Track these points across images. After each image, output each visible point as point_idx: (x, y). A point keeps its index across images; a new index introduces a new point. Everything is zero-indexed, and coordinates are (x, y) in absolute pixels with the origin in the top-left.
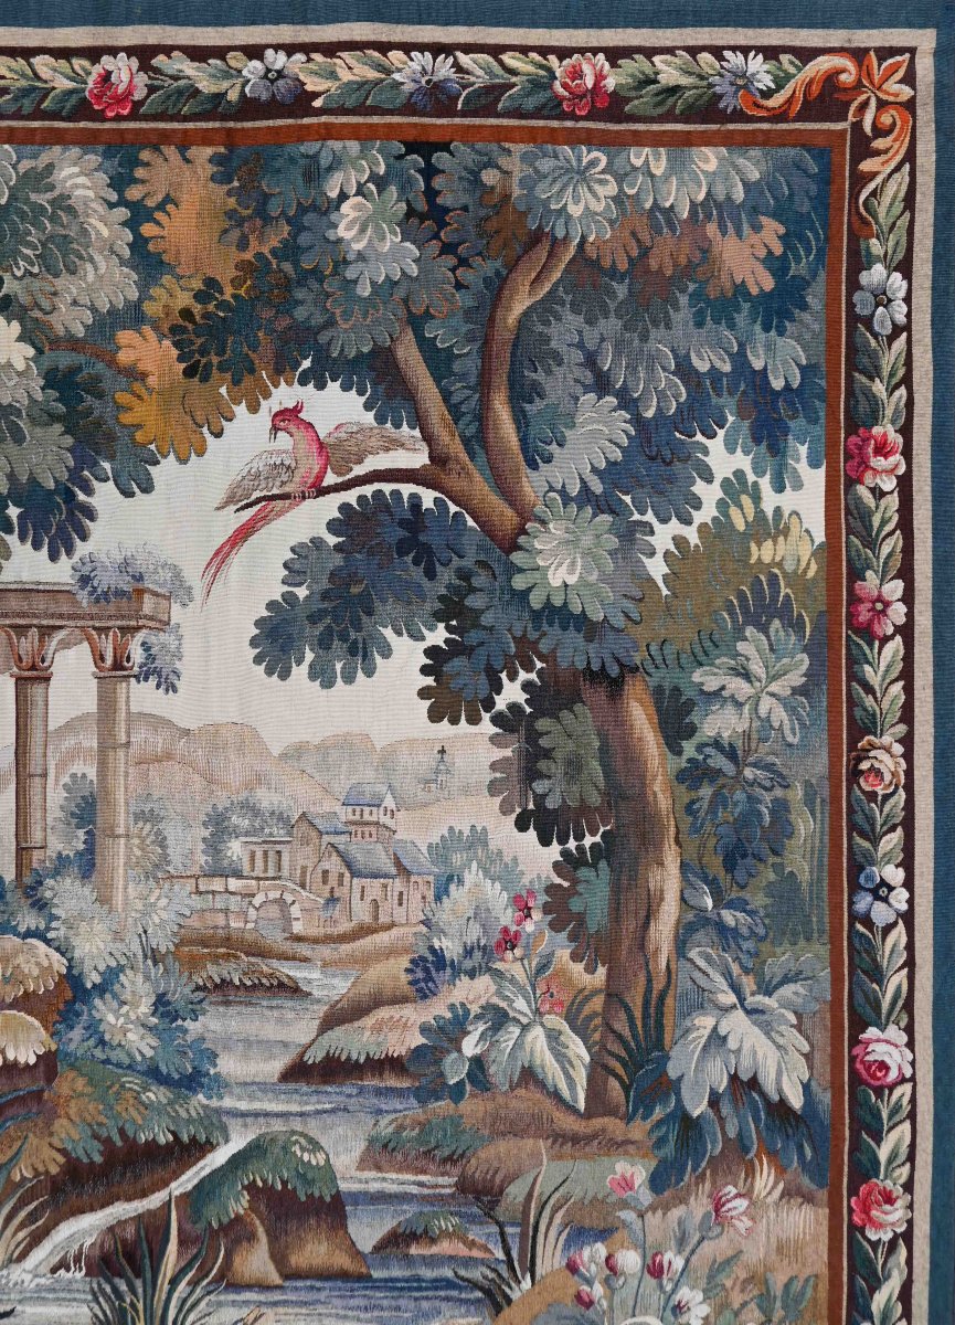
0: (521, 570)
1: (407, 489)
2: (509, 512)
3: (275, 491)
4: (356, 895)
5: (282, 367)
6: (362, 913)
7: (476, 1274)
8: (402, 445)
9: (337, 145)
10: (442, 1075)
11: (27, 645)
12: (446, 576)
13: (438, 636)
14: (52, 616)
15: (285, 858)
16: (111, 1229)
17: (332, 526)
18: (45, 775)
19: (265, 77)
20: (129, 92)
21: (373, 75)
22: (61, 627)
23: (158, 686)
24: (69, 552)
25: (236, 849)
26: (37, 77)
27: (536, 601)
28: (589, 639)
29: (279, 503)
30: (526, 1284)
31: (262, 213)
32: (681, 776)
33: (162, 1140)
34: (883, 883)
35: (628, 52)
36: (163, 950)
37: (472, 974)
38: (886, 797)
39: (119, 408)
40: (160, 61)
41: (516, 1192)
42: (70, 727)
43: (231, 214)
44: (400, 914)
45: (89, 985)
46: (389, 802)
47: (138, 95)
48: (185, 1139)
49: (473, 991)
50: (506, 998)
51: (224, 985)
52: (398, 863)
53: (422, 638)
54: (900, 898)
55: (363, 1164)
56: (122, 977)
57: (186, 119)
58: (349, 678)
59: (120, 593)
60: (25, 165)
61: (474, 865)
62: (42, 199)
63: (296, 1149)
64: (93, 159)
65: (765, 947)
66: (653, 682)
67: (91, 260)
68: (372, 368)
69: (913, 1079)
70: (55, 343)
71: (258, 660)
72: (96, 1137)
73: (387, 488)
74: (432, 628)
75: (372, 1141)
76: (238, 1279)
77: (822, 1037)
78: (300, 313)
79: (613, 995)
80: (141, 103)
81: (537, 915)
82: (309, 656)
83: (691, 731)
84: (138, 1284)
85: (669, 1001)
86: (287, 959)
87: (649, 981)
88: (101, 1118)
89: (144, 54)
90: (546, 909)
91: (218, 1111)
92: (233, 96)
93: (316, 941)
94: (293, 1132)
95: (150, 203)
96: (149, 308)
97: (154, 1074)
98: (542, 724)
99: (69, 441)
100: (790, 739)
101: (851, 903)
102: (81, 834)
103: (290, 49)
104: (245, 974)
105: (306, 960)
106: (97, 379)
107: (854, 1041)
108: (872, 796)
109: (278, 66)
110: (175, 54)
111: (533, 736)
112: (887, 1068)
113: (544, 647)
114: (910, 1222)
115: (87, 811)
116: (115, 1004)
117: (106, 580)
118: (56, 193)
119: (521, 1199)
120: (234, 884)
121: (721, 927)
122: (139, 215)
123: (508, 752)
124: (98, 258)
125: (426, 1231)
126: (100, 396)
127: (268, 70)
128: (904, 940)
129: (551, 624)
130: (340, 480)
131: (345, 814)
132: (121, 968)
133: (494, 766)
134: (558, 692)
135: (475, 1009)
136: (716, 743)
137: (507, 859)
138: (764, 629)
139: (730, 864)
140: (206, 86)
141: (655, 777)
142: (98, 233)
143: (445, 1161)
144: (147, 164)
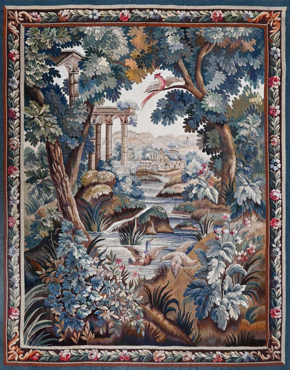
0: (203, 104)
1: (181, 89)
2: (201, 94)
3: (155, 89)
4: (171, 164)
5: (157, 66)
6: (172, 167)
7: (195, 233)
8: (180, 81)
9: (167, 27)
10: (188, 197)
11: (108, 118)
12: (188, 105)
13: (187, 116)
14: (113, 113)
15: (157, 156)
16: (123, 224)
17: (166, 96)
18: (111, 142)
19: (154, 14)
20: (127, 17)
21: (174, 15)
22: (114, 115)
23: (133, 126)
24: (116, 101)
25: (148, 155)
26: (109, 14)
27: (206, 110)
28: (217, 117)
29: (156, 91)
30: (205, 235)
31: (153, 38)
32: (235, 142)
33: (133, 208)
34: (276, 162)
35: (226, 10)
36: (134, 173)
37: (194, 178)
38: (276, 147)
39: (125, 74)
40: (133, 11)
41: (203, 219)
42: (116, 133)
43: (147, 38)
44: (179, 167)
45: (120, 180)
46: (177, 147)
47: (129, 17)
48: (138, 207)
49: (194, 182)
50: (201, 183)
51: (145, 180)
52: (179, 158)
53: (184, 117)
54: (279, 166)
55: (173, 212)
56: (126, 178)
57: (138, 22)
58: (169, 124)
59: (126, 108)
60: (107, 30)
61: (194, 158)
62: (110, 35)
63: (159, 209)
64: (121, 29)
65: (253, 174)
66: (229, 125)
67: (120, 46)
68: (174, 66)
69: (282, 199)
70: (113, 62)
71: (152, 121)
72: (120, 207)
73: (177, 89)
74: (185, 115)
75: (174, 208)
76: (148, 232)
77: (264, 191)
78: (160, 56)
79: (222, 182)
80: (130, 19)
81: (207, 168)
82: (162, 120)
83: (237, 134)
84: (129, 234)
85: (234, 184)
86: (158, 175)
87: (230, 180)
88: (121, 204)
89: (130, 10)
90: (209, 166)
91: (144, 203)
92: (148, 18)
93: (163, 172)
94: (159, 207)
95: (132, 36)
96: (131, 55)
97: (132, 196)
98: (207, 133)
99: (116, 80)
100: (257, 135)
101: (270, 166)
102: (118, 152)
103: (158, 10)
104: (150, 178)
105: (161, 175)
106: (121, 68)
107: (270, 192)
108: (273, 146)
109: (156, 13)
110: (136, 10)
111: (205, 135)
112: (277, 197)
113: (208, 118)
114: (282, 226)
115: (119, 148)
116: (125, 183)
117: (123, 106)
118: (113, 34)
119: (204, 220)
120: (147, 161)
121: (244, 171)
122: (129, 38)
123: (201, 138)
124: (121, 46)
125: (185, 225)
126: (122, 71)
127: (154, 13)
128: (280, 173)
129: (209, 114)
130: (168, 87)
131: (169, 149)
132: (126, 177)
133: (198, 140)
134: (210, 127)
135: (195, 185)
136: (243, 136)
137: (201, 157)
138: (252, 115)
139: (246, 158)
140: (142, 16)
141: (230, 142)
142: (121, 41)
143: (189, 212)
144: (131, 29)
